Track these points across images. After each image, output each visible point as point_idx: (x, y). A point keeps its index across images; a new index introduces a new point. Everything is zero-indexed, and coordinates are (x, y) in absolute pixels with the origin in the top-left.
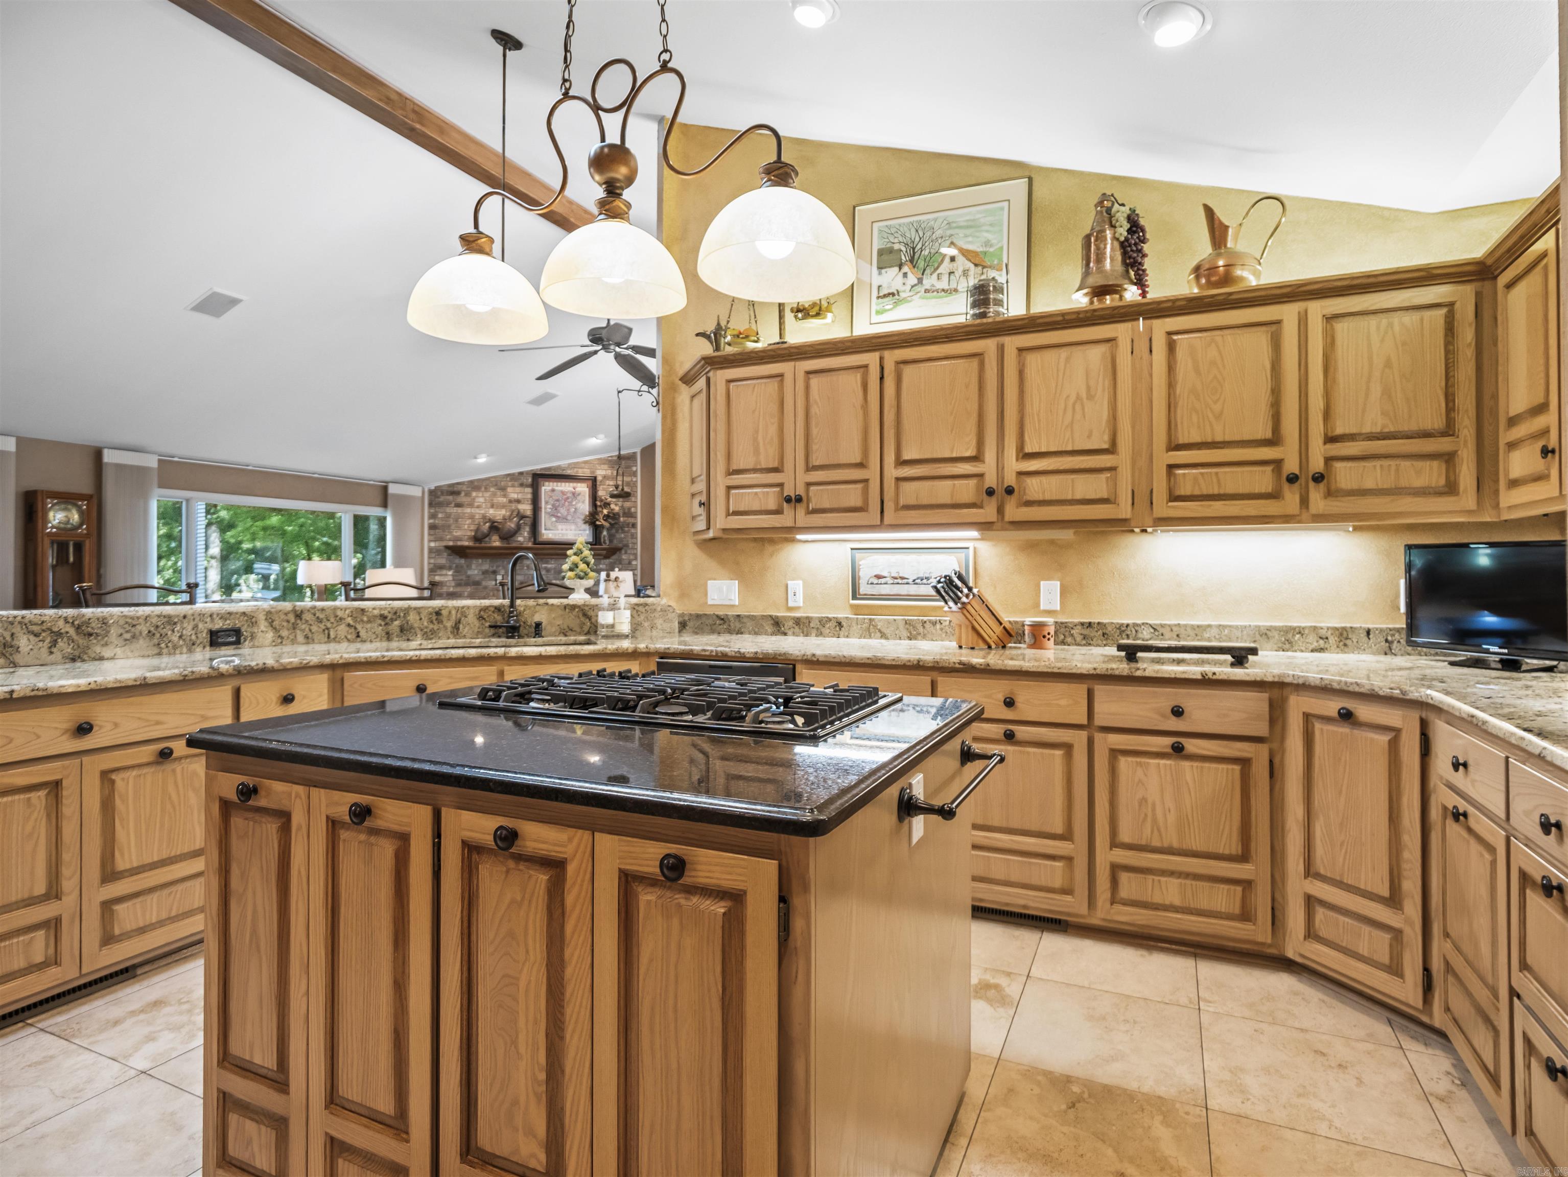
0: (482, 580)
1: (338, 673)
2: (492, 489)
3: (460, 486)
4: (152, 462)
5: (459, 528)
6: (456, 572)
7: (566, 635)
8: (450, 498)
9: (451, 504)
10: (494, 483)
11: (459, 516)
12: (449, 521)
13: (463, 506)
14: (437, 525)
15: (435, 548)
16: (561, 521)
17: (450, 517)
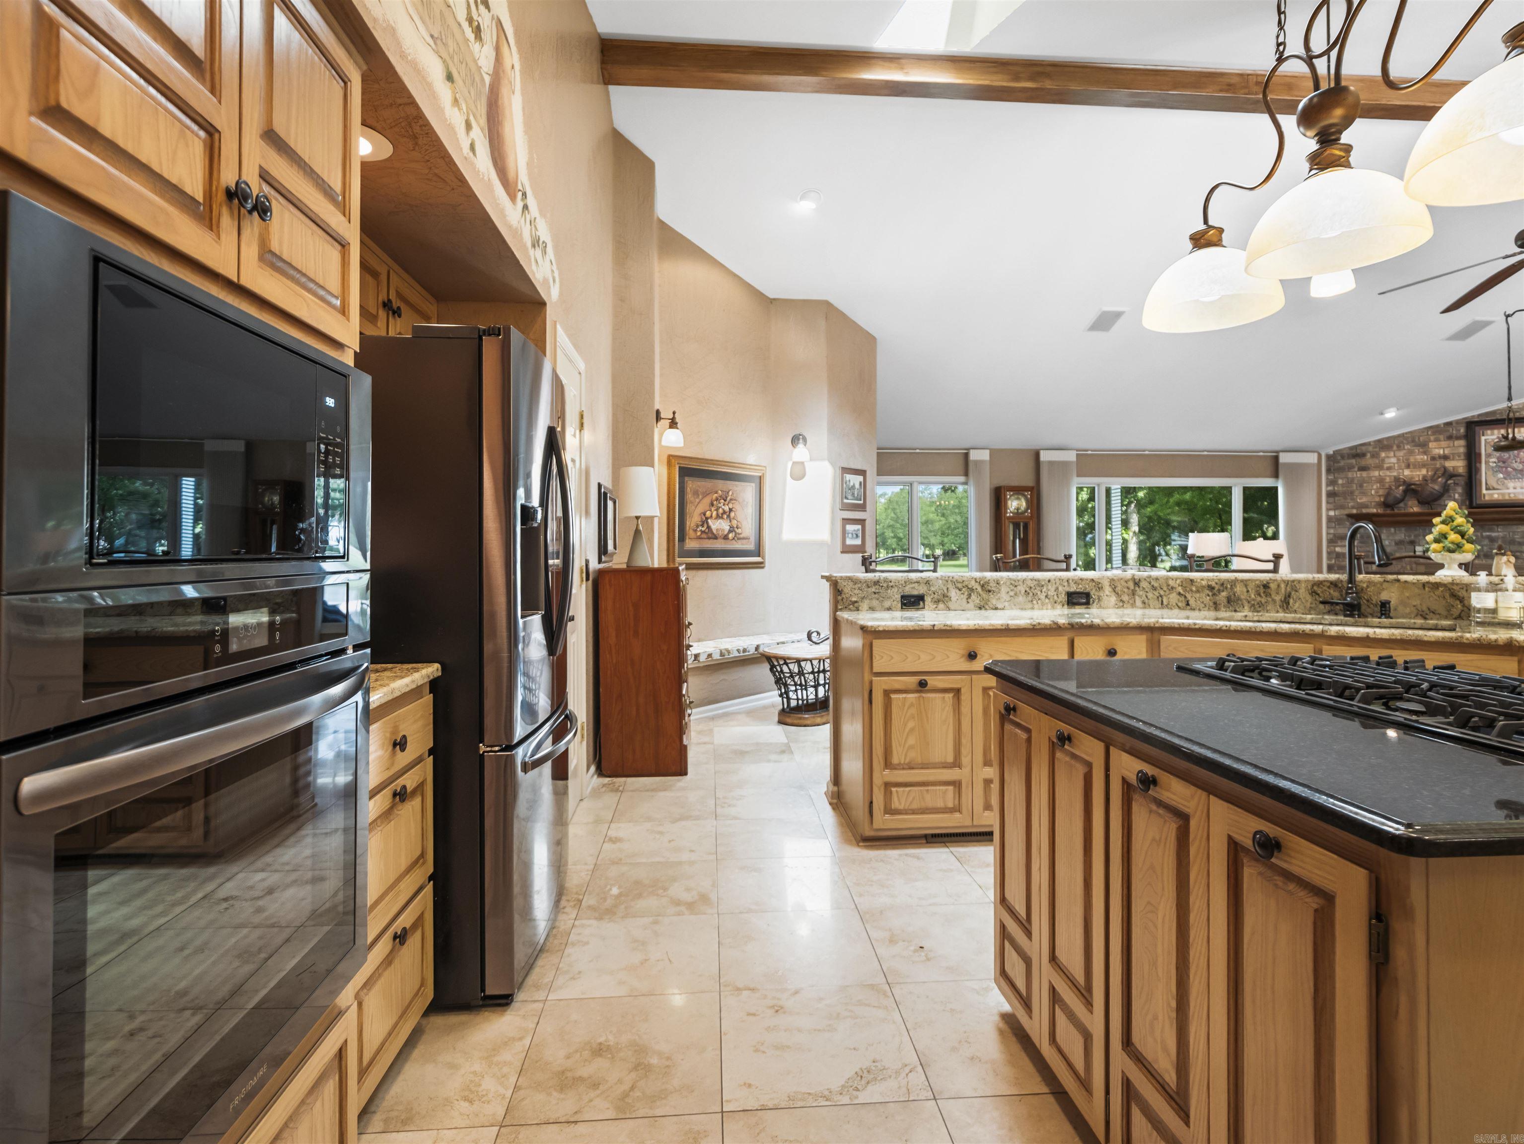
1: (1156, 635)
2: (1408, 447)
3: (1364, 448)
4: (1071, 456)
5: (1364, 494)
7: (1425, 619)
8: (1353, 461)
9: (1354, 467)
10: (1410, 439)
11: (1364, 481)
12: (1352, 487)
13: (1369, 469)
14: (1336, 492)
15: (1336, 517)
16: (1513, 477)
17: (1353, 482)
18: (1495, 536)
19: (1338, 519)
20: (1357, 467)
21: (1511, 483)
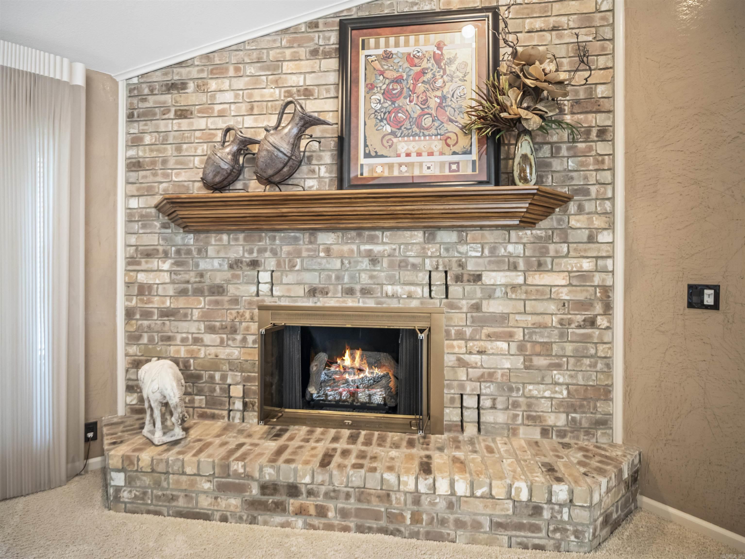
0: (228, 282)
2: (251, 70)
3: (184, 71)
5: (183, 161)
6: (177, 263)
8: (168, 98)
9: (169, 111)
10: (255, 55)
11: (183, 138)
12: (165, 150)
13: (191, 113)
14: (141, 160)
15: (139, 210)
16: (406, 132)
17: (167, 140)
18: (379, 252)
19: (142, 216)
20: (173, 109)
21: (403, 144)
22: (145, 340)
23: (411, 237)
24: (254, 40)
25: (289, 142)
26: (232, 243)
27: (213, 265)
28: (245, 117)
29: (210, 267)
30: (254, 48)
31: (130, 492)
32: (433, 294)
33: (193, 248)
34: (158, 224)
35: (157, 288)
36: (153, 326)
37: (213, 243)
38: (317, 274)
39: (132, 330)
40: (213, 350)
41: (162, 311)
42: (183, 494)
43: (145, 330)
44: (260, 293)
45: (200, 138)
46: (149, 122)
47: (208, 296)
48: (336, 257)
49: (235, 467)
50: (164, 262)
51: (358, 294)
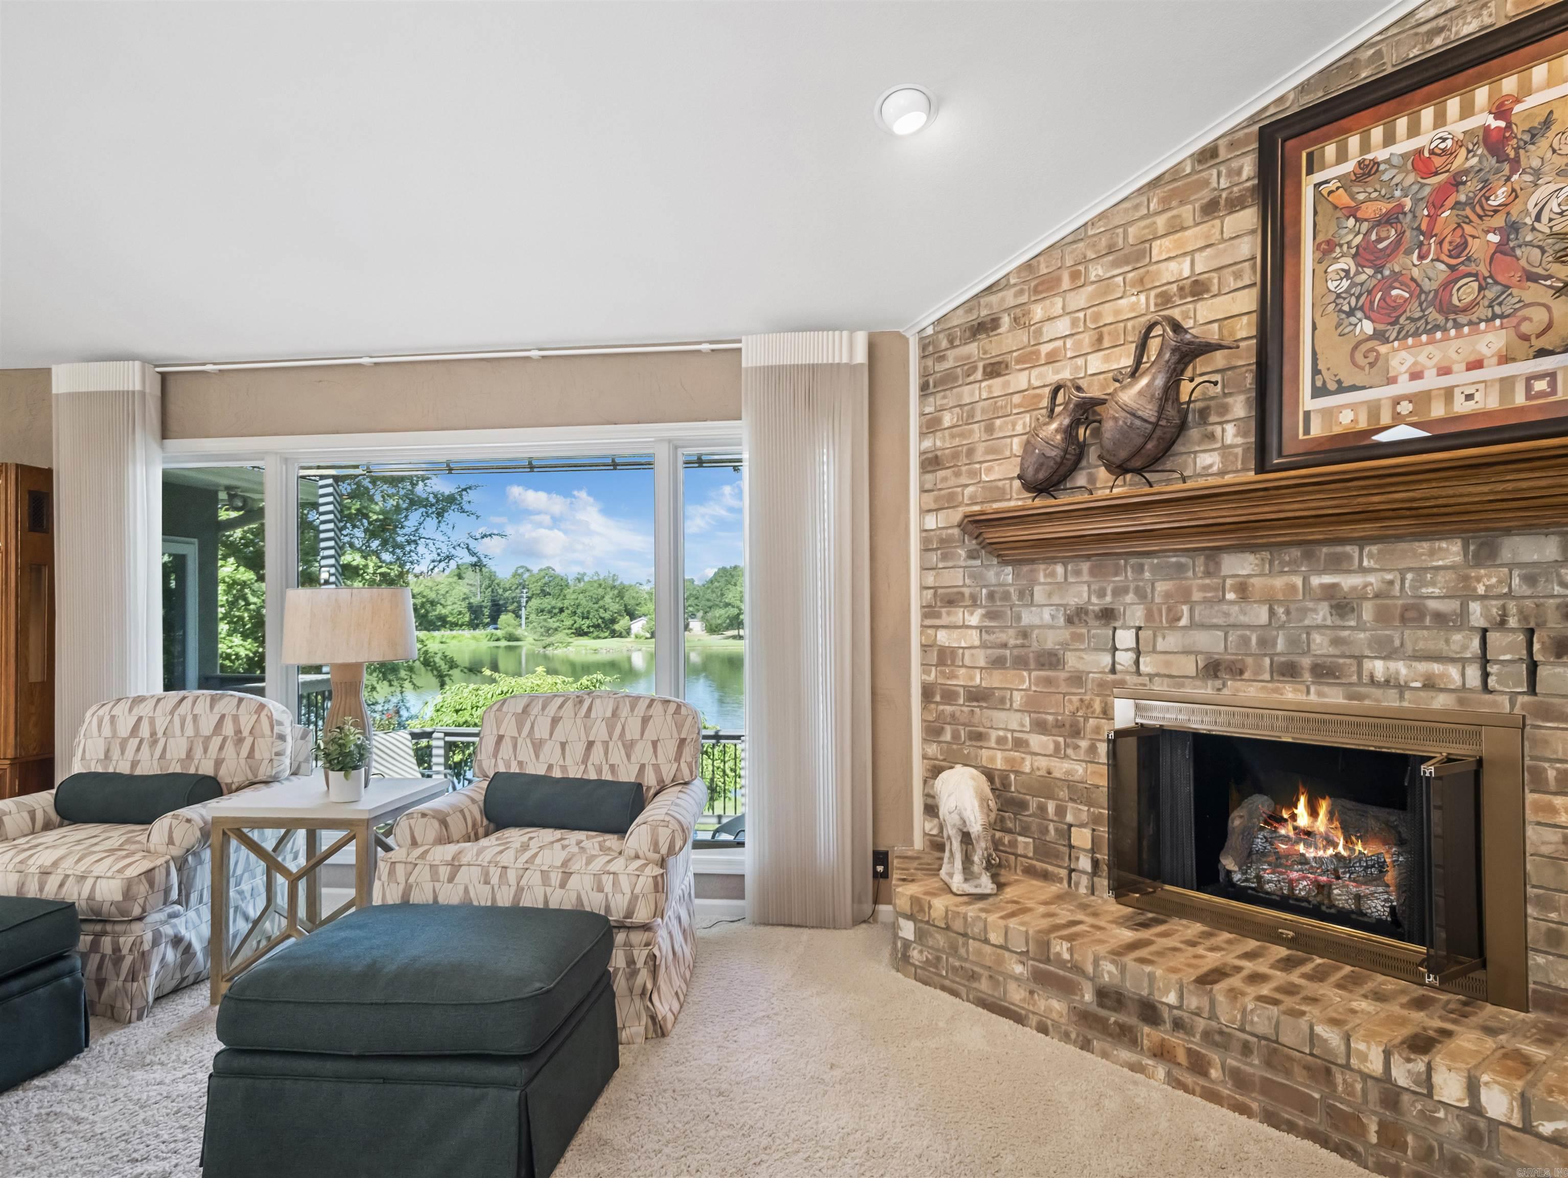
0: (1065, 646)
2: (1096, 271)
3: (994, 299)
5: (995, 450)
8: (972, 348)
9: (975, 369)
10: (1104, 242)
11: (996, 408)
12: (971, 432)
13: (1007, 367)
14: (939, 453)
15: (938, 532)
16: (1411, 327)
17: (973, 417)
18: (1354, 589)
19: (942, 541)
20: (980, 365)
21: (1404, 354)
22: (947, 736)
23: (1432, 553)
24: (1102, 216)
25: (1153, 396)
26: (1071, 580)
27: (1041, 619)
28: (1089, 357)
29: (1037, 622)
30: (1102, 229)
31: (921, 952)
32: (1492, 682)
33: (1012, 590)
34: (962, 553)
35: (963, 654)
36: (958, 714)
37: (1042, 580)
38: (1221, 634)
39: (931, 719)
40: (1043, 763)
41: (969, 692)
42: (986, 973)
43: (948, 720)
44: (1118, 667)
45: (1019, 406)
46: (948, 392)
47: (1035, 670)
48: (1260, 602)
49: (1058, 949)
50: (972, 614)
51: (1307, 677)
